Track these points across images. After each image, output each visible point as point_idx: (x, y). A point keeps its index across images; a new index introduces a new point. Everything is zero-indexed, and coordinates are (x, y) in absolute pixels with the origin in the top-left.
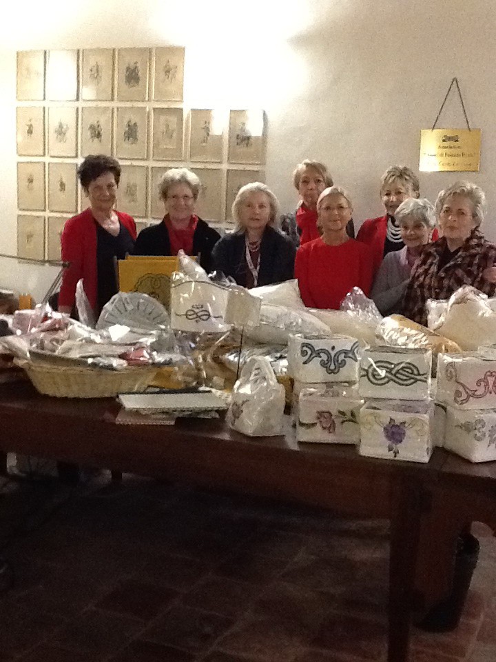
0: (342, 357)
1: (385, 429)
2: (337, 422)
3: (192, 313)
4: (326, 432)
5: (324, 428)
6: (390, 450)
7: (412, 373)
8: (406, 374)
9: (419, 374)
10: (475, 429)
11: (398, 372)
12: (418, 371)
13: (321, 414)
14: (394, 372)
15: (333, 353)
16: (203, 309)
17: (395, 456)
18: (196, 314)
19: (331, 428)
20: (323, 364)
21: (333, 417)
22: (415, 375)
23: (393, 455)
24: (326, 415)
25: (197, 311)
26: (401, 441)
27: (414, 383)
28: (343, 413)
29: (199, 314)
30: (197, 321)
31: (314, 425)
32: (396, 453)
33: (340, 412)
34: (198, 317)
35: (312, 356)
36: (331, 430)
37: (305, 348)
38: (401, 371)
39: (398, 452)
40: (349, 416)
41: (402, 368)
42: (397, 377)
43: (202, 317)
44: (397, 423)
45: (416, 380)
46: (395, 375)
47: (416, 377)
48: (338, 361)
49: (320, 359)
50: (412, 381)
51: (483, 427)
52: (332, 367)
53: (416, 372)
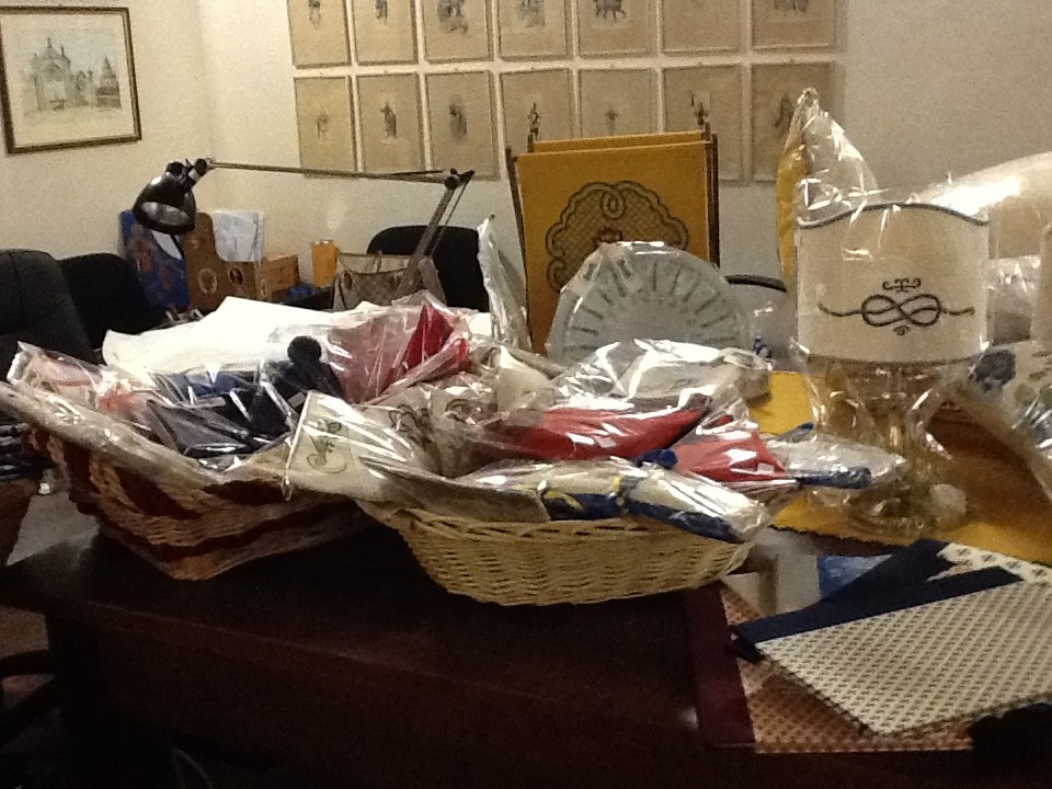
3: (884, 305)
16: (921, 291)
18: (899, 307)
25: (899, 298)
29: (907, 309)
30: (901, 331)
34: (904, 316)
43: (918, 317)
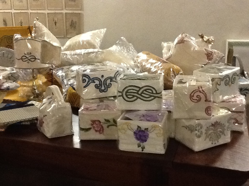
0: (108, 82)
1: (135, 133)
2: (105, 126)
3: (25, 57)
4: (98, 133)
5: (96, 131)
6: (138, 147)
7: (152, 93)
8: (148, 93)
9: (157, 93)
10: (196, 130)
11: (142, 93)
12: (156, 91)
13: (94, 122)
14: (140, 93)
15: (103, 80)
16: (31, 55)
17: (142, 150)
18: (28, 58)
19: (101, 130)
20: (97, 87)
21: (101, 124)
22: (154, 94)
23: (141, 149)
24: (97, 123)
25: (27, 56)
26: (146, 141)
27: (154, 99)
28: (107, 121)
30: (28, 62)
31: (90, 129)
32: (143, 148)
33: (106, 120)
34: (29, 60)
35: (89, 83)
36: (101, 132)
37: (84, 78)
38: (144, 92)
39: (144, 148)
40: (112, 122)
41: (145, 90)
42: (142, 96)
43: (31, 60)
44: (143, 129)
45: (155, 97)
46: (141, 95)
47: (155, 95)
48: (106, 84)
49: (95, 84)
50: (153, 98)
51: (201, 128)
52: (103, 88)
53: (154, 92)
